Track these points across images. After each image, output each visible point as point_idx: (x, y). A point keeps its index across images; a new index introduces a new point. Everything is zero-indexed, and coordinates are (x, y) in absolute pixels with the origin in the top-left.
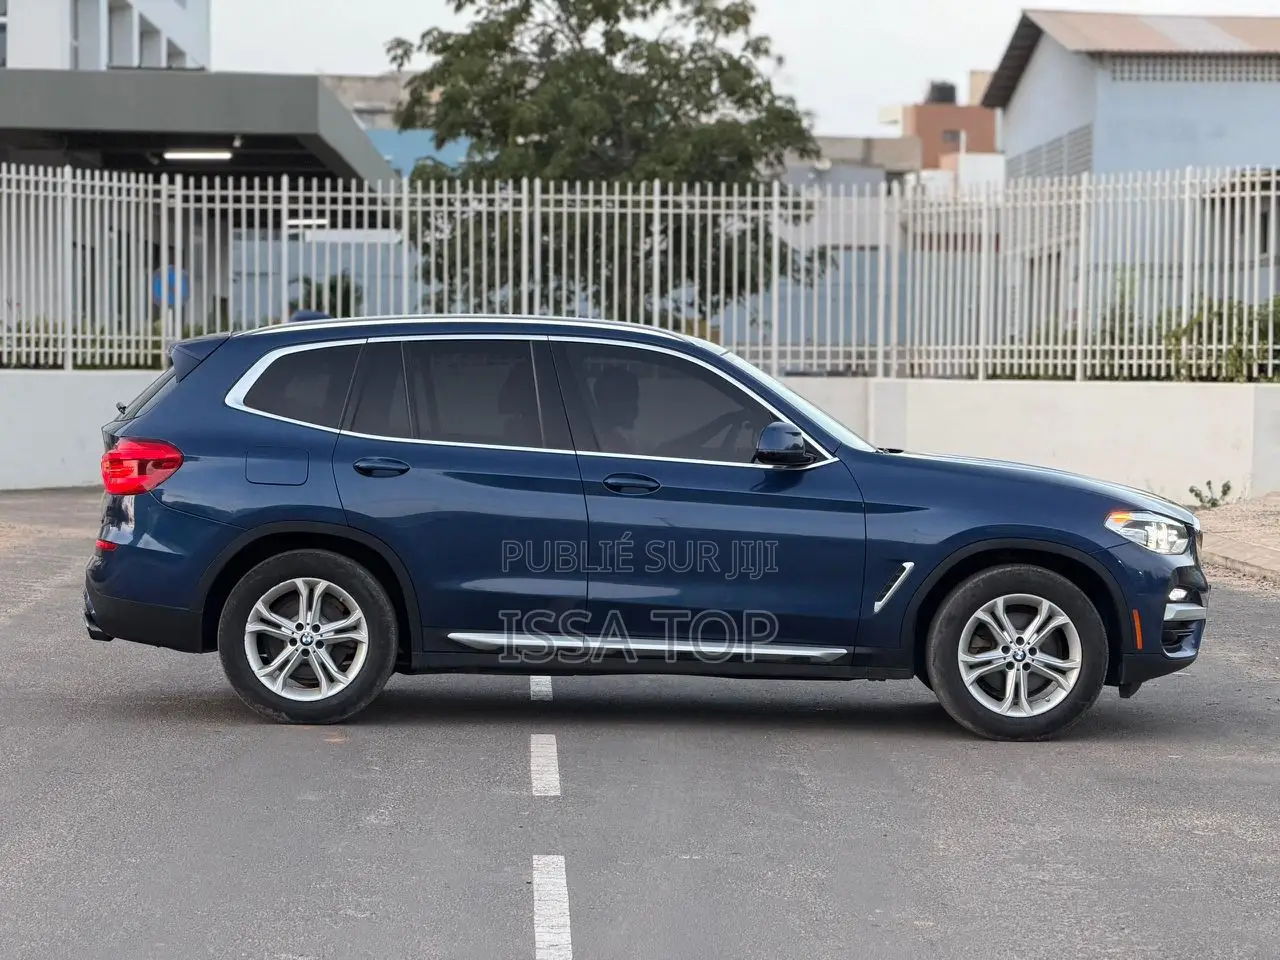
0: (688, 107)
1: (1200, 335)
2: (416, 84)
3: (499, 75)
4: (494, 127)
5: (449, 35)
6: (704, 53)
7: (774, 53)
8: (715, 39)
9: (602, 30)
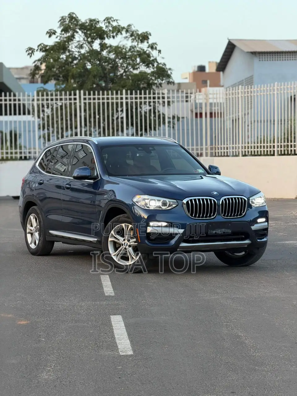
0: (130, 68)
2: (36, 63)
3: (65, 59)
4: (63, 77)
5: (47, 46)
6: (134, 49)
7: (158, 49)
8: (138, 45)
9: (99, 43)
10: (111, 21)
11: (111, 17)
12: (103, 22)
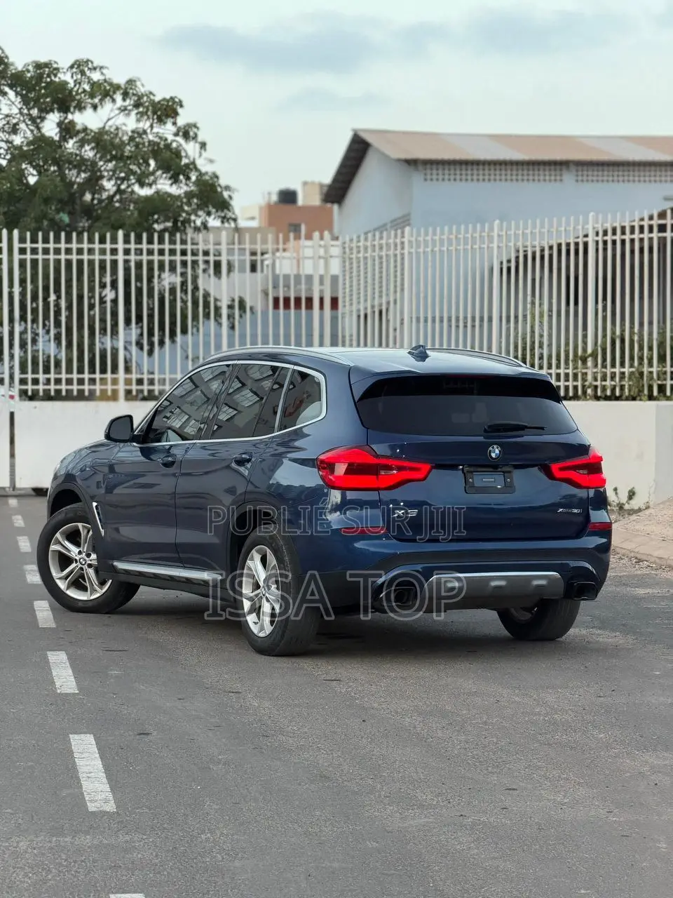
0: (132, 181)
1: (604, 360)
6: (143, 139)
7: (200, 139)
8: (152, 126)
9: (57, 121)
10: (86, 69)
11: (88, 61)
12: (67, 70)
